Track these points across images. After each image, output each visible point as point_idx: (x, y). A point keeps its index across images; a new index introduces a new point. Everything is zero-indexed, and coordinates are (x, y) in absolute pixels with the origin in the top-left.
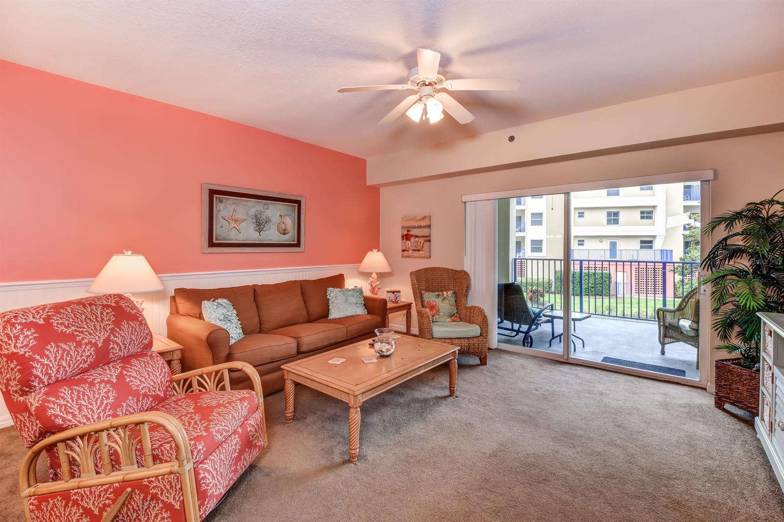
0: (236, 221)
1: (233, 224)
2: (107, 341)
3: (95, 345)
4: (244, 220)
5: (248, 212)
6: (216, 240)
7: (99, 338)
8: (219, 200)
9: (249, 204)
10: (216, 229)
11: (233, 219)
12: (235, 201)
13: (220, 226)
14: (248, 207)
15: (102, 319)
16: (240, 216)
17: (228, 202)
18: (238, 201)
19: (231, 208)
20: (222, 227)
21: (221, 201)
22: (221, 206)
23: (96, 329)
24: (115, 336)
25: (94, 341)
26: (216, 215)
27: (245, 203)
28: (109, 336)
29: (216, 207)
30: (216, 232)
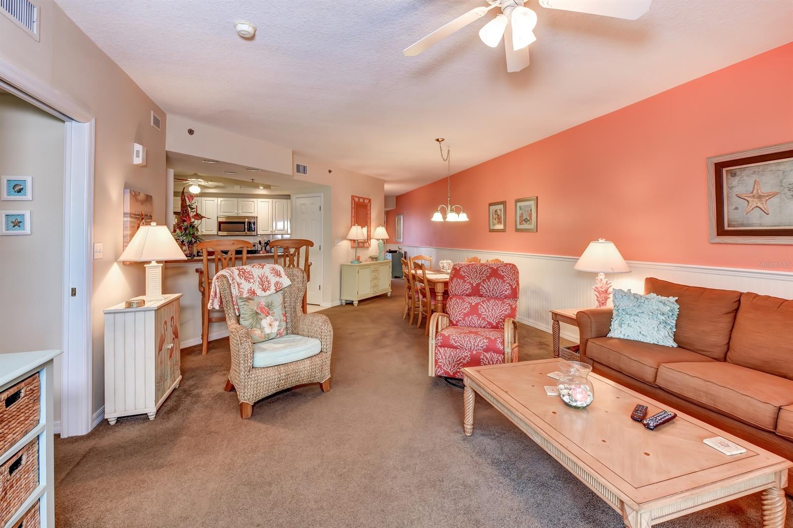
0: (760, 197)
1: (754, 202)
2: (478, 285)
3: (472, 284)
4: (775, 194)
5: (781, 181)
6: (729, 226)
7: (475, 282)
8: (731, 173)
9: (781, 167)
10: (728, 212)
11: (754, 196)
12: (757, 170)
13: (734, 207)
14: (781, 172)
15: (483, 273)
16: (765, 189)
17: (744, 174)
18: (761, 168)
19: (750, 182)
20: (736, 208)
21: (734, 174)
22: (735, 181)
23: (476, 277)
24: (484, 283)
25: (472, 282)
26: (728, 194)
27: (774, 168)
28: (481, 282)
29: (727, 183)
30: (728, 215)
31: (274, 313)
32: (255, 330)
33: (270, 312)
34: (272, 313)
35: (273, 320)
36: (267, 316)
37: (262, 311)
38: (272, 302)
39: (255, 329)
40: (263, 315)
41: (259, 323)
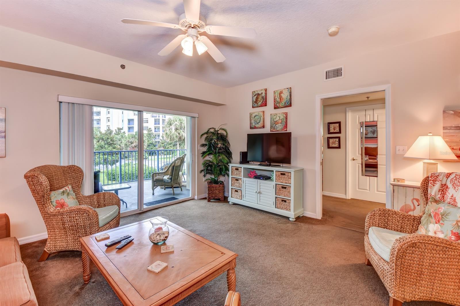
31: (443, 224)
32: (422, 228)
33: (441, 222)
34: (442, 224)
35: (439, 230)
36: (436, 223)
37: (435, 216)
38: (449, 213)
39: (422, 226)
40: (433, 220)
41: (427, 224)
